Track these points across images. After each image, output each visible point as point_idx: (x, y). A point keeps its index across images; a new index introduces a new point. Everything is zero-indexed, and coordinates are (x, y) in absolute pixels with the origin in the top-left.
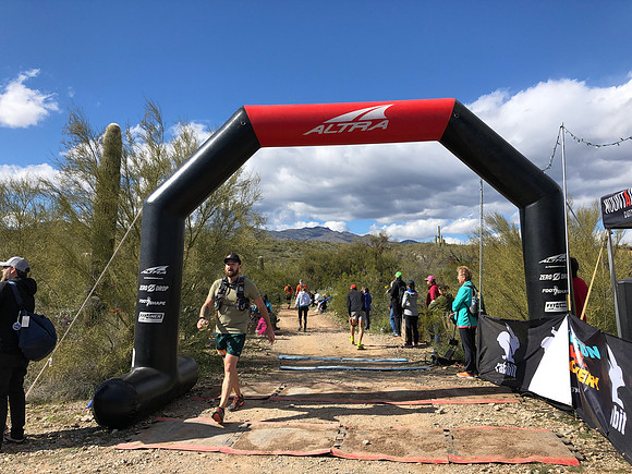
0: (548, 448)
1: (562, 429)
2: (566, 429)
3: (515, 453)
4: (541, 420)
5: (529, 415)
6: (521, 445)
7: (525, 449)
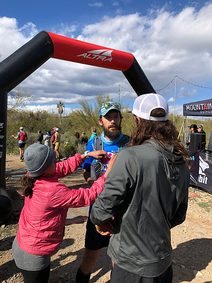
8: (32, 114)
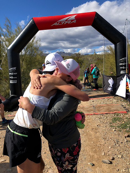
0: (119, 109)
1: (123, 104)
2: (124, 104)
3: (111, 111)
4: (118, 102)
5: (115, 101)
6: (112, 109)
7: (113, 110)
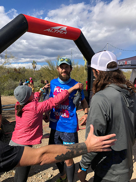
8: (15, 70)
